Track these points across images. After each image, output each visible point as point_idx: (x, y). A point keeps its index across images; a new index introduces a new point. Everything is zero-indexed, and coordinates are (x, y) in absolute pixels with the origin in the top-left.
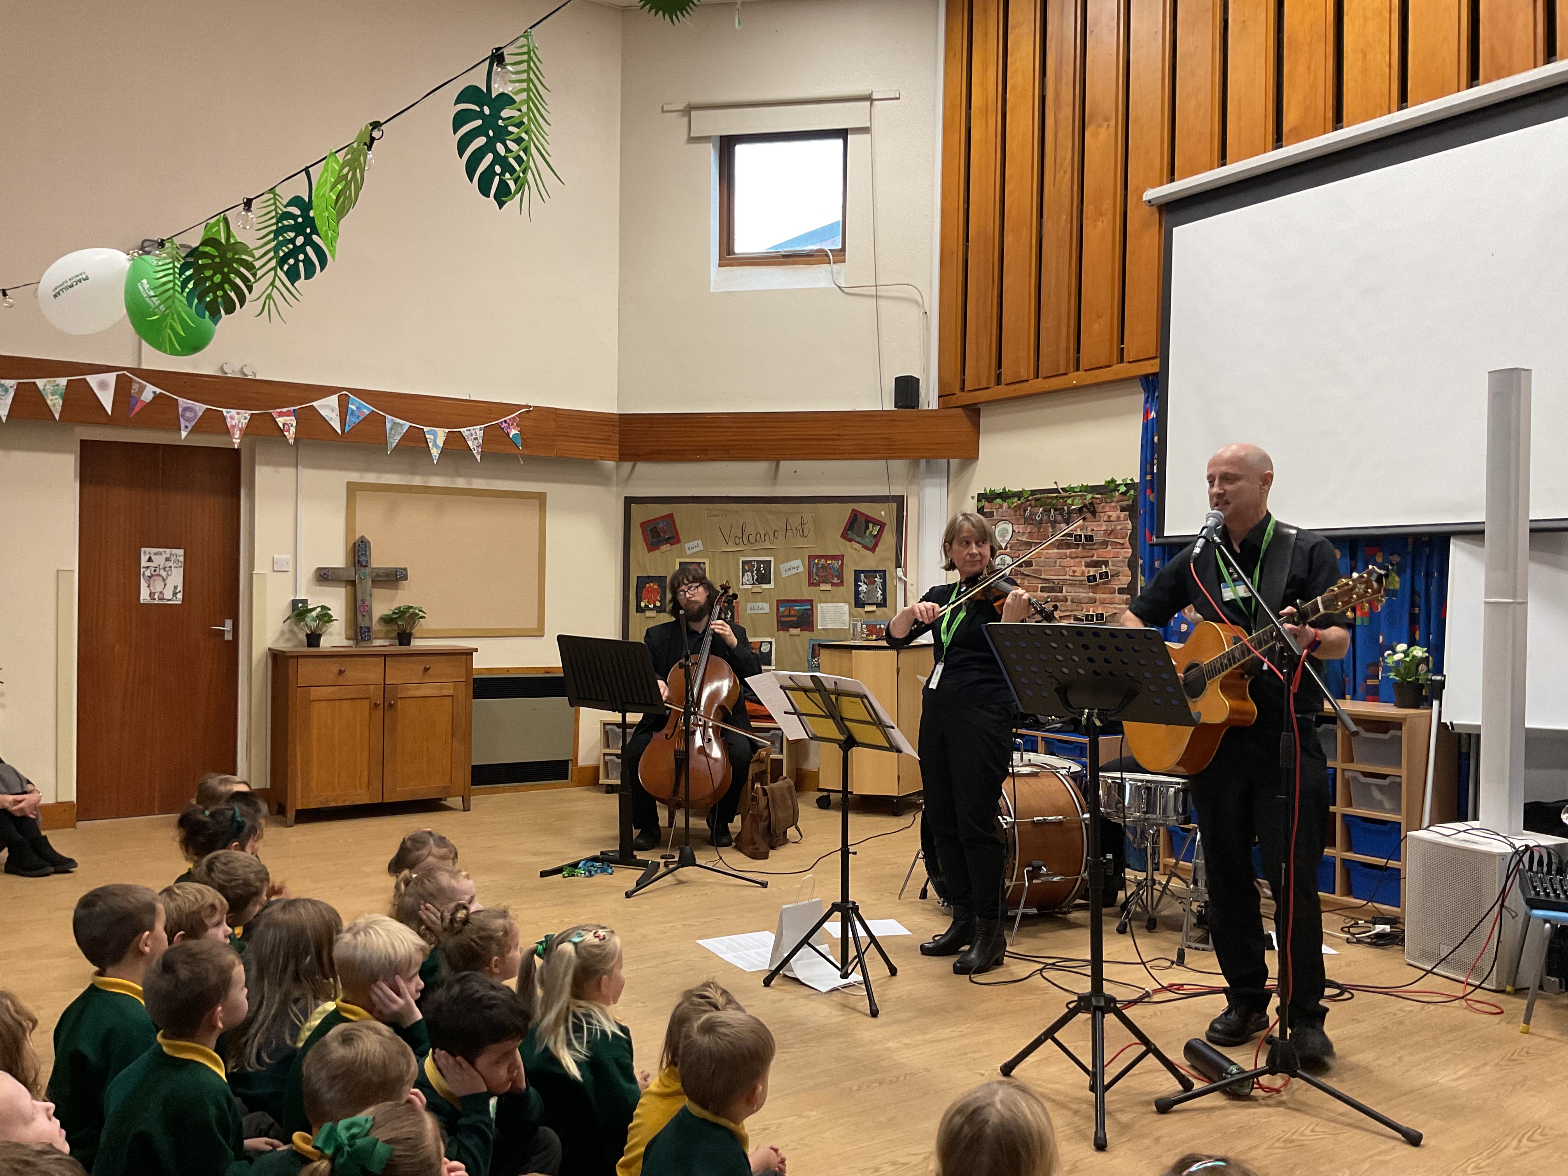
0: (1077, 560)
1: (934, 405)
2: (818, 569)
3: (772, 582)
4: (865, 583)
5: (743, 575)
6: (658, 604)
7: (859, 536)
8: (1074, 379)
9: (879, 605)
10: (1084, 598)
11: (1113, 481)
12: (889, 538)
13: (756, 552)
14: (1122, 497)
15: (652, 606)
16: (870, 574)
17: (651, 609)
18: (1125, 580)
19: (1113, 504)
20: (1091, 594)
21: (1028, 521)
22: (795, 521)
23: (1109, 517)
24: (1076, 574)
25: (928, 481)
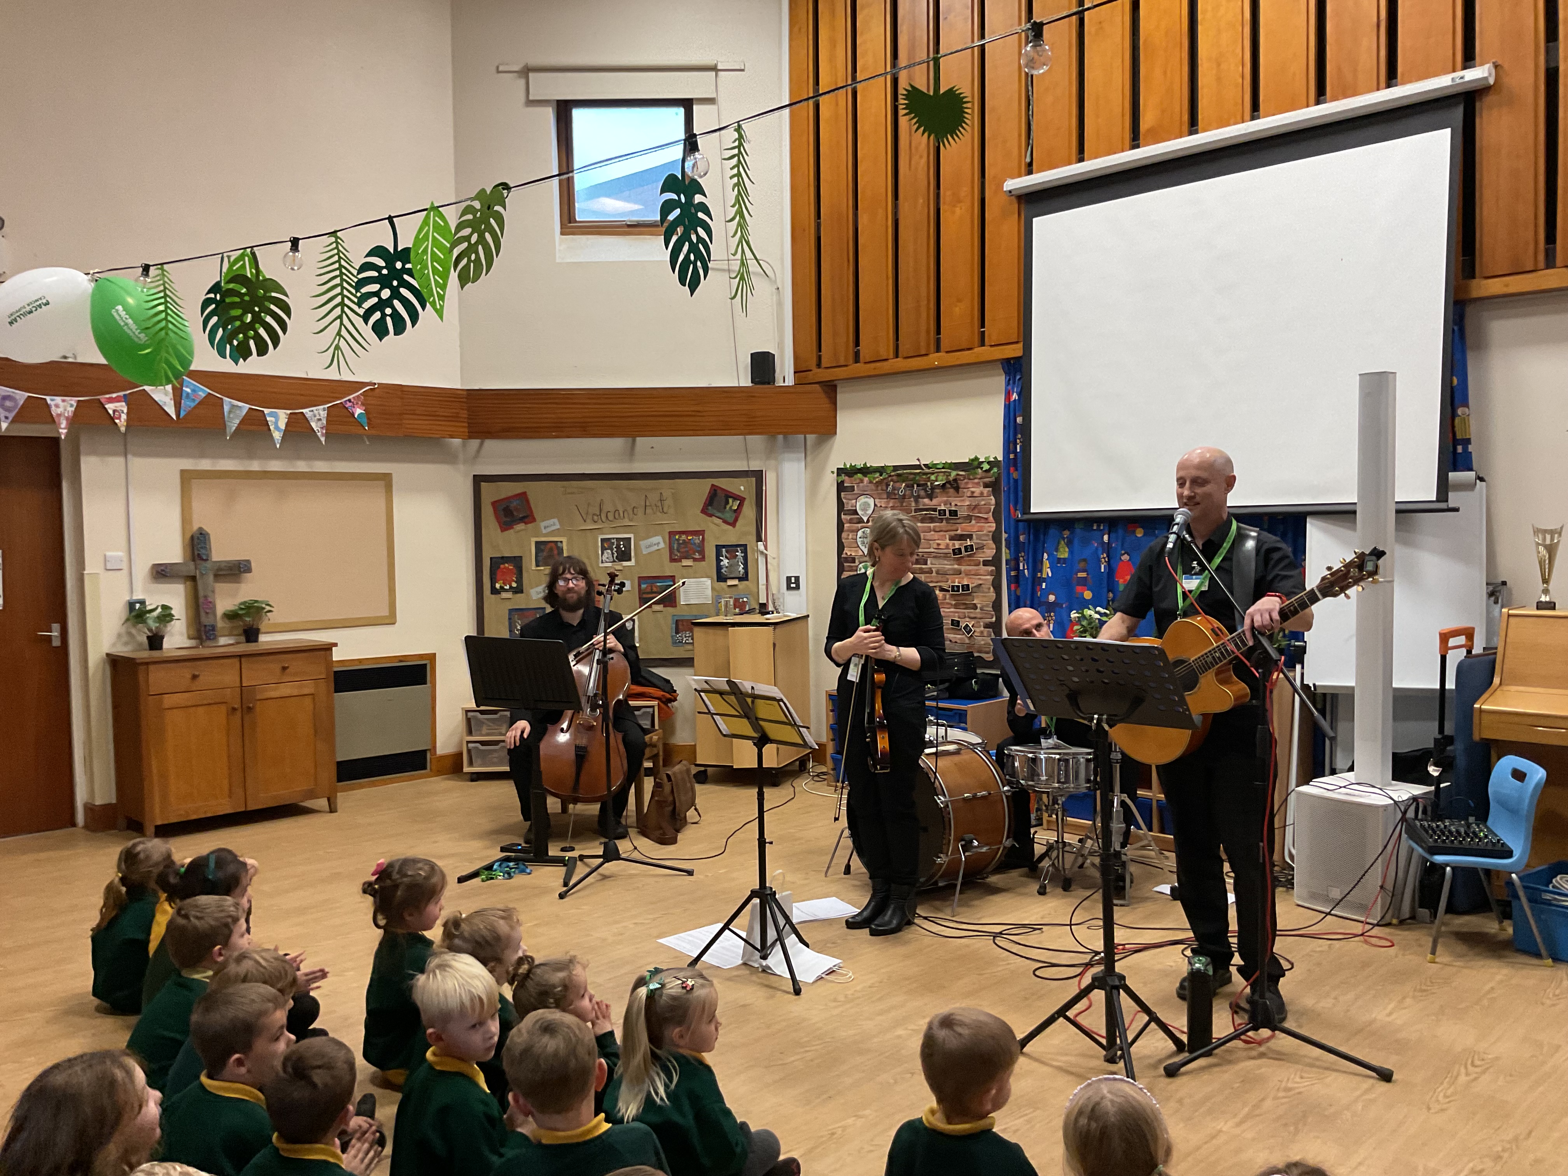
0: (942, 533)
1: (790, 381)
2: (679, 544)
3: (633, 560)
4: (726, 557)
5: (602, 553)
6: (514, 585)
7: (719, 511)
8: (935, 359)
9: (740, 579)
10: (949, 570)
11: (976, 459)
12: (749, 511)
13: (615, 529)
14: (984, 474)
15: (507, 587)
16: (732, 549)
17: (506, 590)
18: (989, 553)
19: (976, 481)
20: (956, 566)
21: (890, 496)
22: (653, 497)
23: (973, 492)
24: (941, 547)
25: (786, 455)
